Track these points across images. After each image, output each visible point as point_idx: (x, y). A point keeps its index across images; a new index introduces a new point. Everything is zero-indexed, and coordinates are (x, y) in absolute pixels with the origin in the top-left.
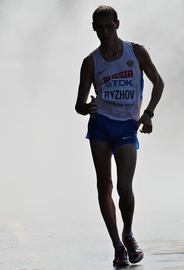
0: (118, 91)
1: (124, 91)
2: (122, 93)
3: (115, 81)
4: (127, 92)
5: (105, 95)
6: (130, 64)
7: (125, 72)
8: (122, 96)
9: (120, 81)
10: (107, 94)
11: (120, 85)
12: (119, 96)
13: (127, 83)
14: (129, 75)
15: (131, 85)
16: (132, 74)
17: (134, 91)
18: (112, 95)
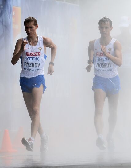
0: (31, 63)
1: (34, 63)
2: (33, 64)
3: (30, 58)
4: (36, 64)
5: (25, 64)
6: (40, 49)
7: (37, 53)
8: (33, 66)
9: (32, 58)
10: (25, 63)
11: (32, 60)
12: (31, 66)
13: (36, 59)
14: (38, 54)
15: (38, 60)
16: (40, 54)
17: (40, 63)
18: (28, 64)
